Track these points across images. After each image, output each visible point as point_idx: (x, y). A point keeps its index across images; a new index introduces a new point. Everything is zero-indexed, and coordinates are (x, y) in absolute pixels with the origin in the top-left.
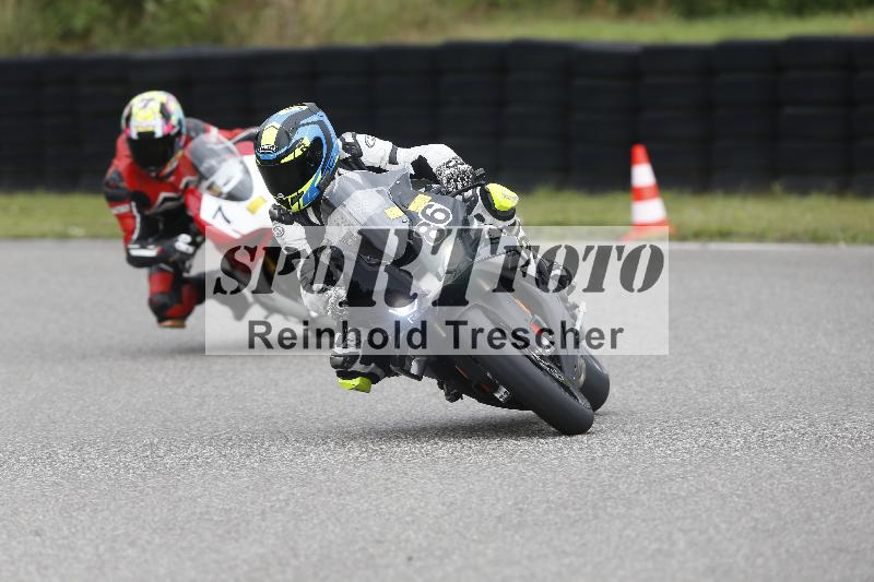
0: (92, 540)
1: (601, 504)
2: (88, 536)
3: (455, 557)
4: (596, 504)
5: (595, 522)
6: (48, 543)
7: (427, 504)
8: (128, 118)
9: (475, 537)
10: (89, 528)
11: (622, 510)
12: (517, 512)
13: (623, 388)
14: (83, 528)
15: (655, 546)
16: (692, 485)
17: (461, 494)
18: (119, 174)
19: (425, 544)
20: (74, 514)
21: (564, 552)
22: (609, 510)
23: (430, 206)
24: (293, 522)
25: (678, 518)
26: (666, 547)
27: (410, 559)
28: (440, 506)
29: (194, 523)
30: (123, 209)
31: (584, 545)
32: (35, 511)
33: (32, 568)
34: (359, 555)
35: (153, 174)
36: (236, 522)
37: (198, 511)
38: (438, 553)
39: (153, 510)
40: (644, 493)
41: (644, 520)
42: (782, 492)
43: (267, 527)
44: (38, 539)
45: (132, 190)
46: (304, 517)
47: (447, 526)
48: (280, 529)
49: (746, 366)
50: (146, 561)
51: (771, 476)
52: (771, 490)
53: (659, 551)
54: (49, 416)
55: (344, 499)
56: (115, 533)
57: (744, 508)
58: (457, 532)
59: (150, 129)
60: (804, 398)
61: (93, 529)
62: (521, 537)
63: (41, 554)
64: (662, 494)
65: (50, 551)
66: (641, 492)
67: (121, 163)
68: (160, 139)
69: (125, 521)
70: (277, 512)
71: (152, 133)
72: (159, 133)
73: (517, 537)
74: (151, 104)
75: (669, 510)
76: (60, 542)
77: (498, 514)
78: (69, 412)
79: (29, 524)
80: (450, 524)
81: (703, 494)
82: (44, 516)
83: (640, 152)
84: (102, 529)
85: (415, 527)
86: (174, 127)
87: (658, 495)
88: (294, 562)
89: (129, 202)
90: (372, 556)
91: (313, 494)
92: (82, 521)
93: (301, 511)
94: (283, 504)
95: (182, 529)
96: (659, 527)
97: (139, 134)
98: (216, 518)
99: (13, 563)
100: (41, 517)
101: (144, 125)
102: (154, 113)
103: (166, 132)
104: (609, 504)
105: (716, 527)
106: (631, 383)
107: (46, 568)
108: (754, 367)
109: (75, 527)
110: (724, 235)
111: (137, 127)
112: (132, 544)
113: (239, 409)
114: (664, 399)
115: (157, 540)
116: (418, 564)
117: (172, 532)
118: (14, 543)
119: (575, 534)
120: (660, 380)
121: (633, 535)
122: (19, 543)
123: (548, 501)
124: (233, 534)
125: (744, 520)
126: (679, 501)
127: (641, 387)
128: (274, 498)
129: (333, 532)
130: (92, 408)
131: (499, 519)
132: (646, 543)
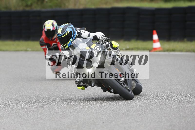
0: (32, 118)
1: (146, 111)
2: (32, 117)
3: (113, 122)
4: (145, 111)
5: (145, 115)
6: (23, 119)
7: (107, 110)
8: (45, 26)
9: (118, 118)
10: (32, 116)
11: (151, 112)
12: (127, 112)
13: (151, 85)
14: (31, 116)
15: (158, 120)
16: (166, 106)
17: (115, 108)
18: (43, 39)
19: (107, 119)
20: (29, 113)
21: (138, 121)
22: (148, 112)
23: (96, 47)
24: (77, 114)
25: (163, 114)
26: (160, 120)
27: (103, 123)
28: (110, 111)
29: (55, 115)
30: (44, 47)
31: (142, 120)
32: (20, 112)
33: (19, 125)
34: (92, 122)
35: (51, 39)
36: (64, 114)
37: (56, 112)
38: (110, 121)
39: (46, 112)
40: (156, 108)
41: (155, 114)
42: (186, 108)
43: (71, 116)
44: (20, 118)
45: (46, 43)
46: (80, 113)
47: (112, 116)
48: (74, 116)
49: (178, 80)
50: (44, 123)
51: (184, 104)
52: (184, 108)
53: (159, 121)
54: (23, 91)
55: (89, 109)
56: (38, 117)
57: (178, 112)
58: (114, 117)
59: (49, 29)
60: (191, 87)
61: (33, 116)
62: (128, 118)
63: (21, 122)
64: (159, 108)
65: (23, 121)
66: (155, 108)
67: (44, 37)
68: (52, 31)
69: (40, 114)
70: (73, 112)
71: (50, 30)
72: (52, 30)
73: (127, 118)
74: (50, 23)
75: (161, 112)
76: (25, 119)
77: (123, 113)
78: (27, 90)
79: (19, 115)
80: (112, 115)
81: (169, 108)
82: (22, 113)
83: (155, 32)
84: (35, 116)
85: (104, 116)
86: (55, 28)
87: (159, 109)
88: (77, 123)
89: (45, 46)
90: (95, 122)
91: (82, 108)
92: (30, 114)
93: (79, 112)
94: (75, 110)
95: (52, 116)
96: (159, 116)
97: (47, 30)
98: (60, 114)
99: (15, 124)
100: (21, 113)
101: (48, 28)
102: (50, 25)
103: (53, 29)
104: (148, 111)
105: (172, 116)
106: (153, 83)
107: (22, 125)
108: (180, 80)
109: (29, 115)
110: (174, 50)
111: (46, 28)
112: (41, 119)
113: (65, 89)
114: (160, 87)
115: (47, 119)
116: (105, 124)
117: (50, 117)
118: (15, 119)
119: (140, 117)
120: (159, 83)
121: (153, 117)
122: (16, 119)
123: (134, 110)
124: (64, 117)
125: (178, 114)
126: (163, 110)
127: (155, 84)
128: (73, 109)
129: (86, 117)
130: (32, 89)
131: (123, 114)
132: (156, 119)
